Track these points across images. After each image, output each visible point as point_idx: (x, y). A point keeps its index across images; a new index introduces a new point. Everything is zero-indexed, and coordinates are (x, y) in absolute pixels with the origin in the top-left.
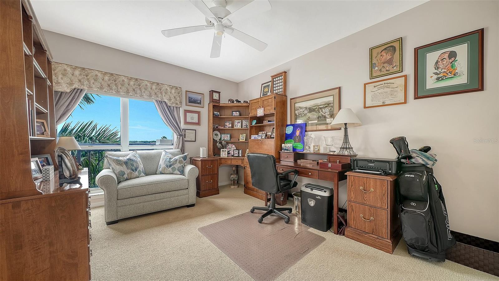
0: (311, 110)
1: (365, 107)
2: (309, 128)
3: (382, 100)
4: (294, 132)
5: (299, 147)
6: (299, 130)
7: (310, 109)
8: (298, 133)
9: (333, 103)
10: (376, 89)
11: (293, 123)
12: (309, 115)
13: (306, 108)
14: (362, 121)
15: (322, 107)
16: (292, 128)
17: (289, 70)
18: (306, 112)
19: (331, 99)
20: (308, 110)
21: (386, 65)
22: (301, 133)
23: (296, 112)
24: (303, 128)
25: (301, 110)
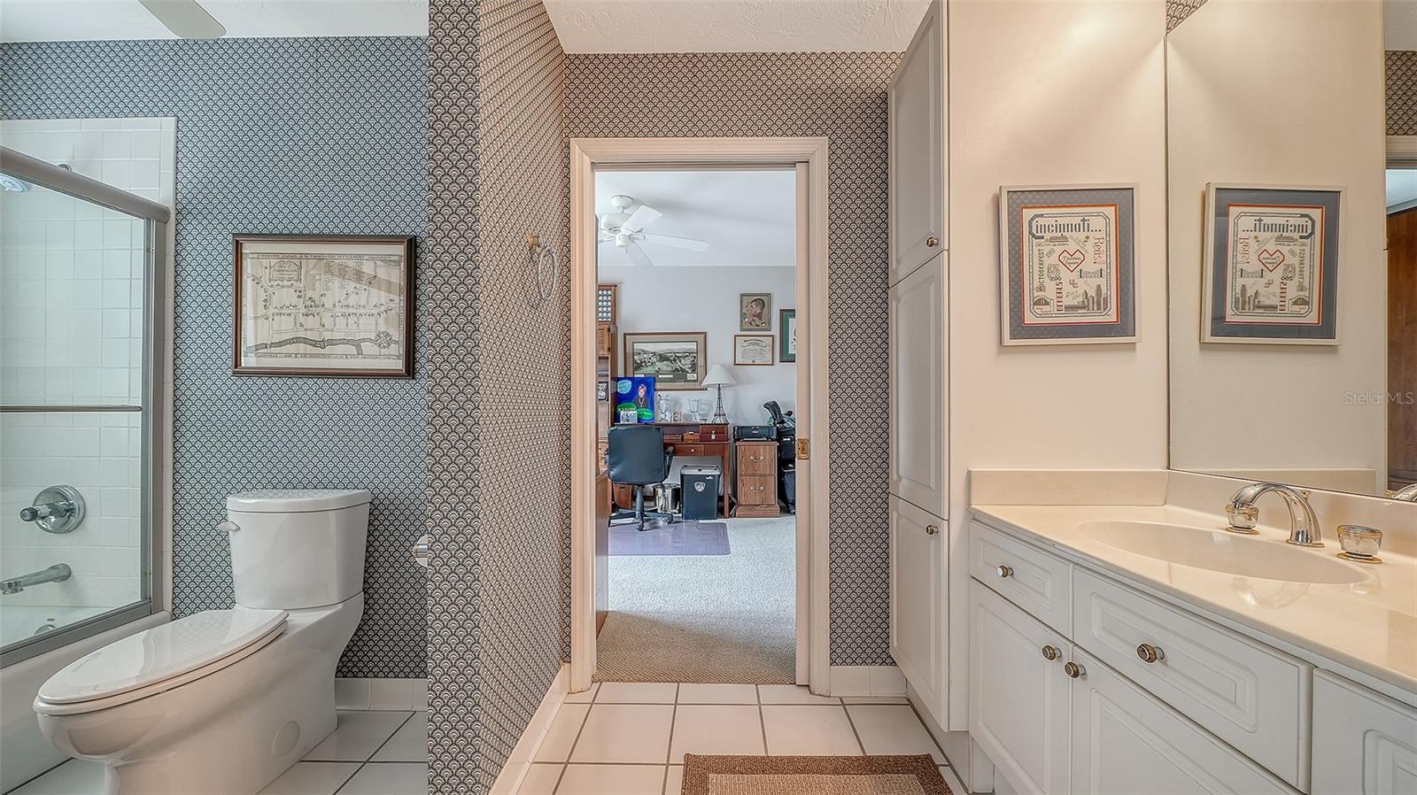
0: (663, 358)
1: (735, 364)
2: (658, 386)
3: (752, 359)
4: (634, 391)
5: (647, 414)
6: (643, 387)
7: (660, 355)
8: (642, 392)
9: (697, 353)
10: (746, 344)
11: (630, 375)
12: (659, 365)
13: (654, 353)
14: (737, 381)
15: (680, 355)
16: (629, 383)
17: (620, 283)
18: (654, 359)
19: (693, 346)
20: (659, 357)
21: (755, 318)
22: (648, 392)
23: (636, 357)
24: (649, 383)
25: (645, 356)
